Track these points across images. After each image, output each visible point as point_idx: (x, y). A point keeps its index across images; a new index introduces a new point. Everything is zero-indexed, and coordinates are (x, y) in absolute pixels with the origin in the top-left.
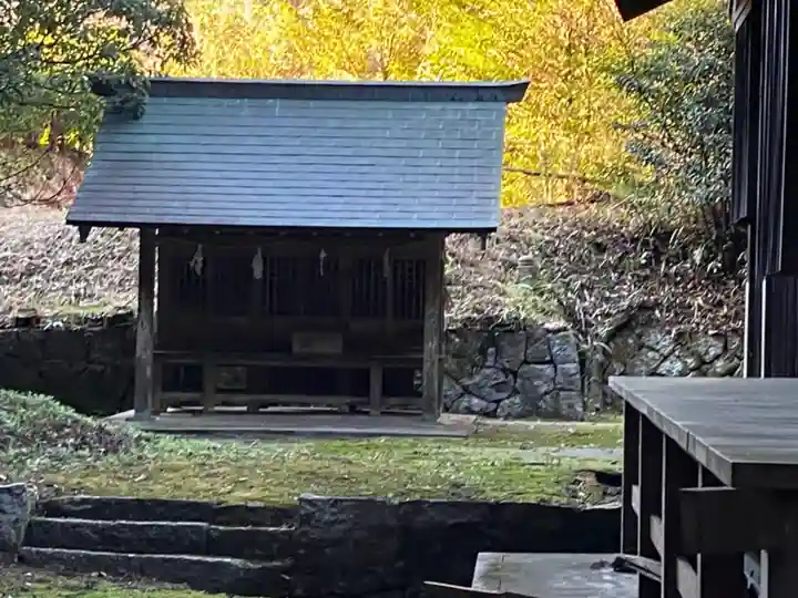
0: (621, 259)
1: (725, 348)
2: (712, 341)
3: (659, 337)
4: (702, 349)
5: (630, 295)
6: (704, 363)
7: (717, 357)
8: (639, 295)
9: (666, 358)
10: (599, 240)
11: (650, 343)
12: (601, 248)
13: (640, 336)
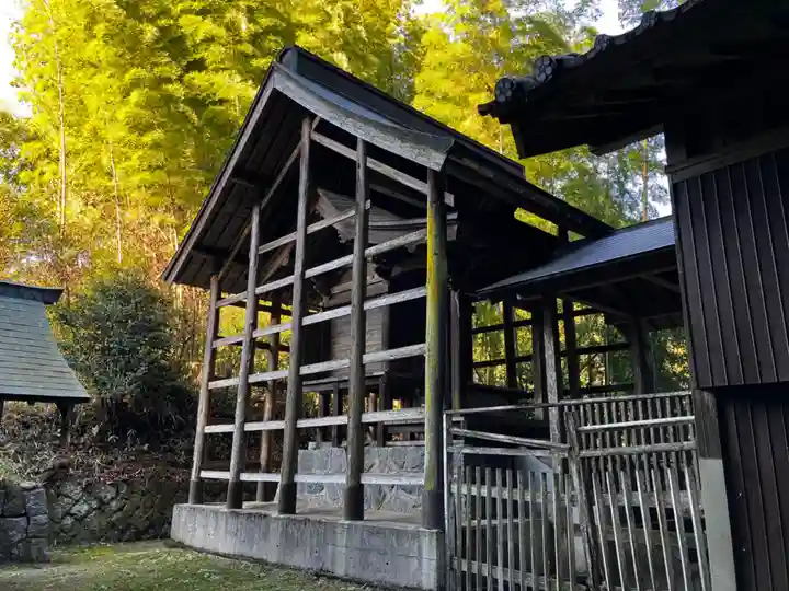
0: (41, 433)
1: (118, 493)
2: (109, 488)
3: (72, 487)
4: (103, 494)
5: (51, 459)
6: (104, 503)
7: (112, 499)
8: (57, 458)
9: (77, 501)
10: (25, 420)
11: (65, 492)
12: (27, 426)
13: (58, 487)
